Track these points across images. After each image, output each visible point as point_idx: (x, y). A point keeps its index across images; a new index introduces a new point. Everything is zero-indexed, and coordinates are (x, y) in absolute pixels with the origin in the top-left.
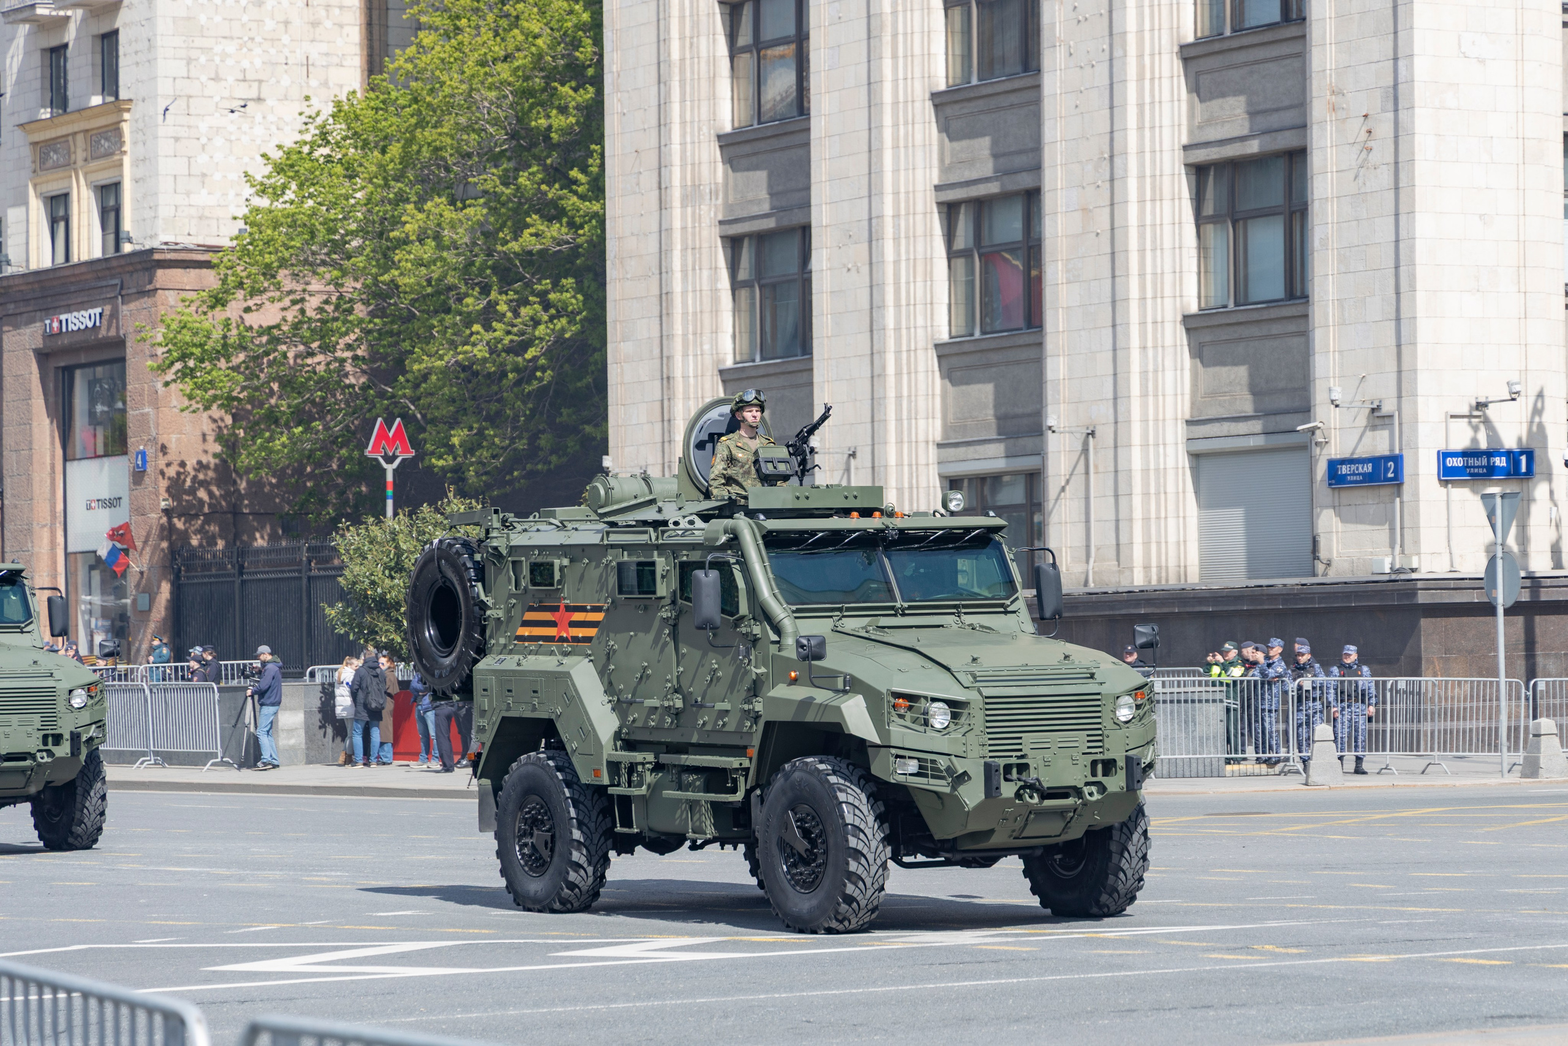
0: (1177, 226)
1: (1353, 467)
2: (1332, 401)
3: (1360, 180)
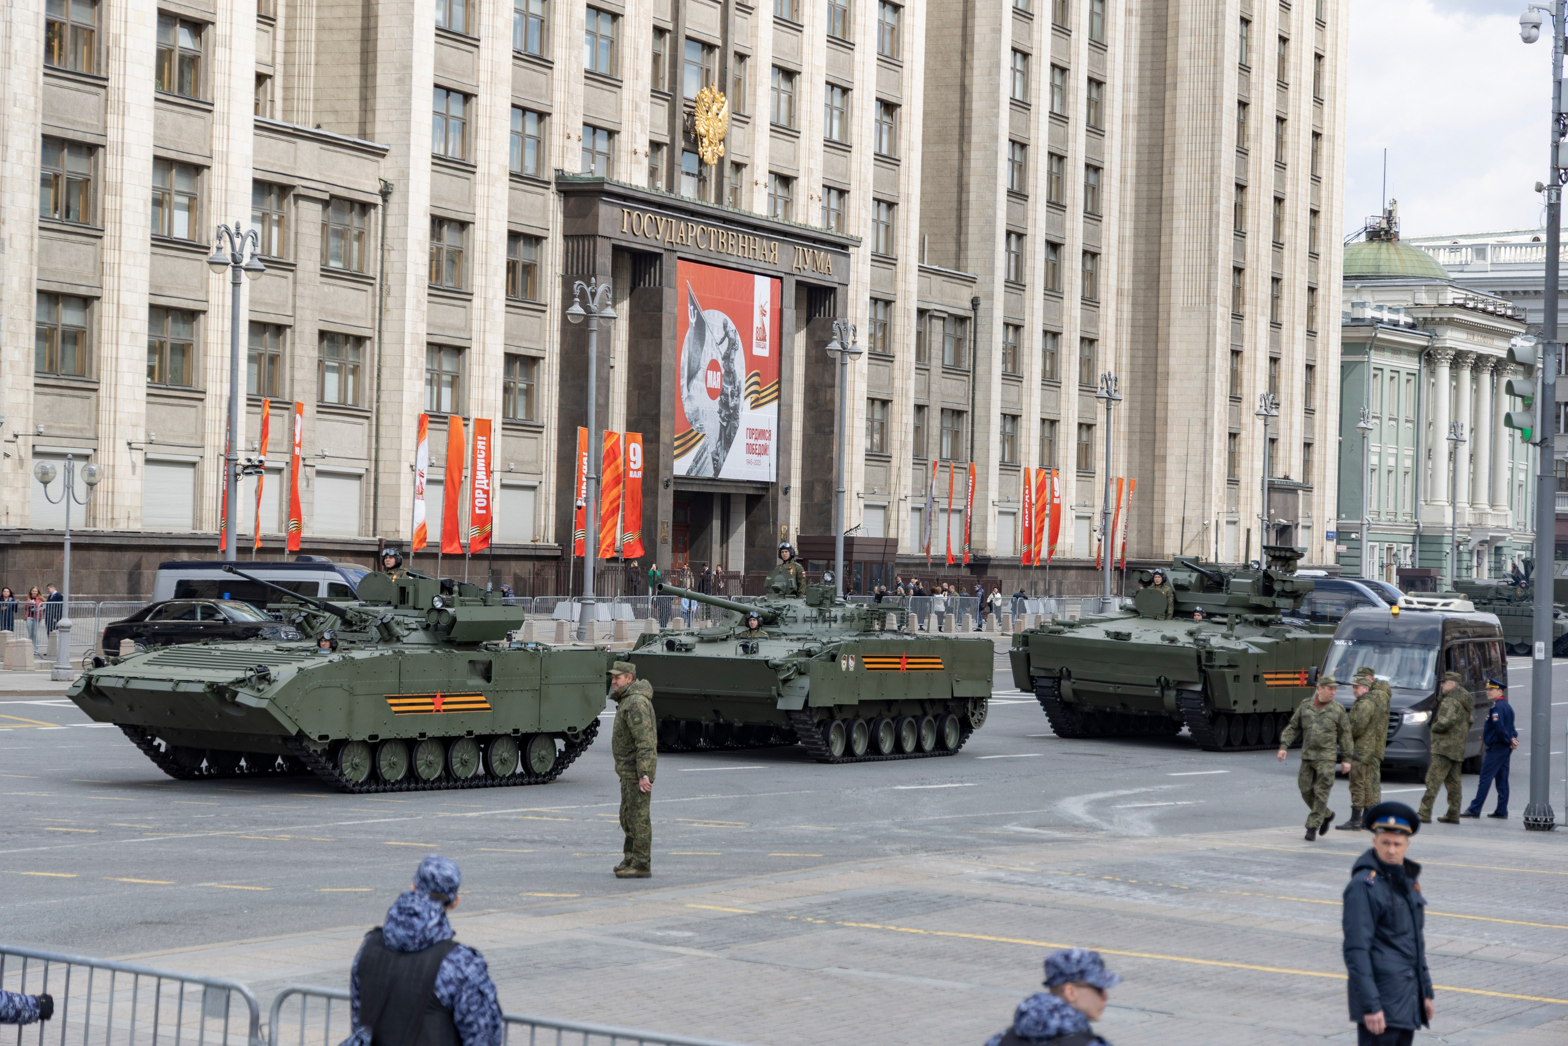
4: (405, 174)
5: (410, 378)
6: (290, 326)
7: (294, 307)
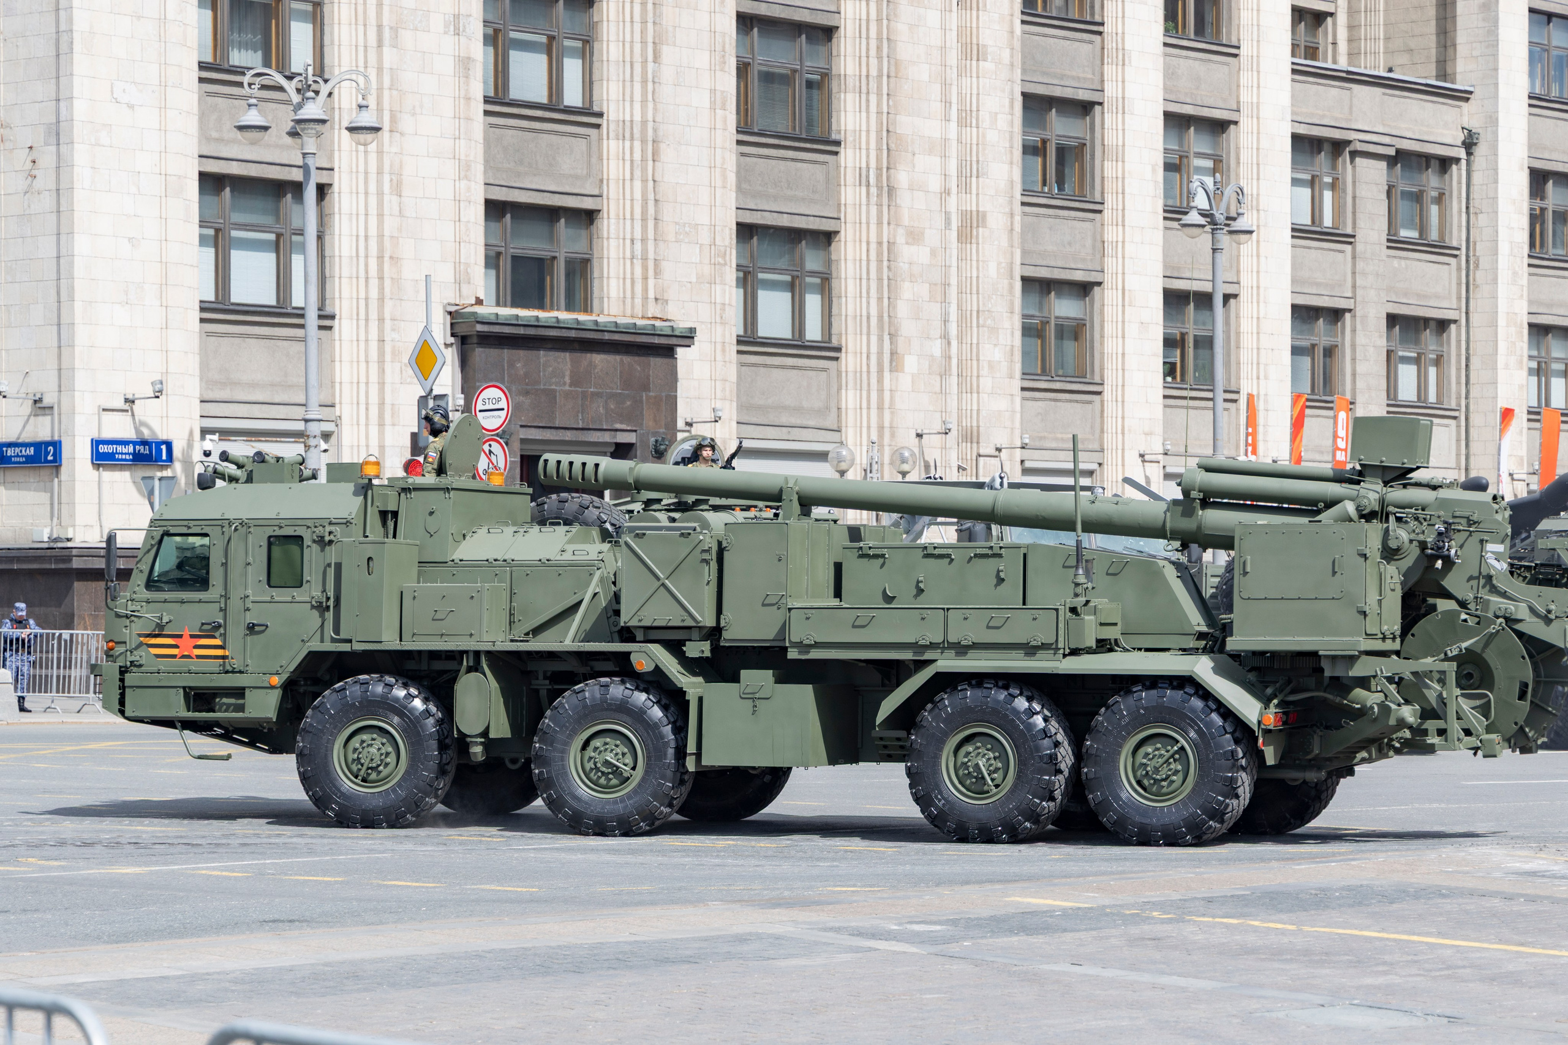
1: (17, 450)
3: (26, 203)
4: (1493, 120)
5: (1507, 367)
6: (1350, 311)
7: (1354, 287)
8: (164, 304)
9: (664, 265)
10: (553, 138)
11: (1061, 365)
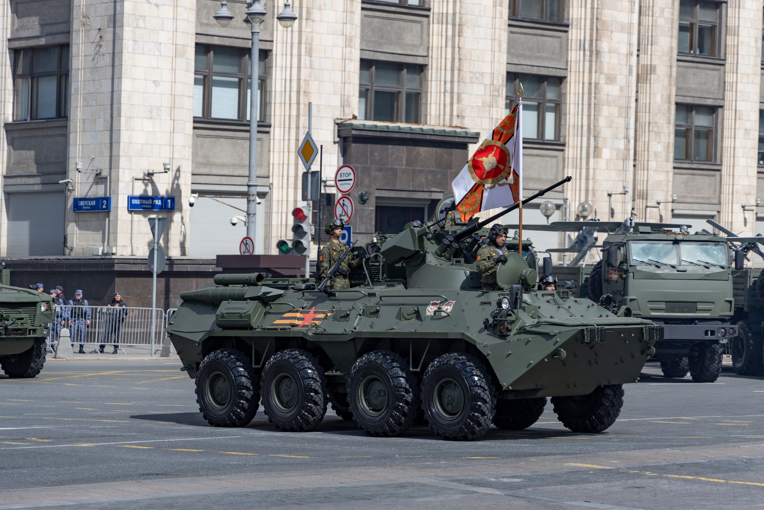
0: (3, 79)
1: (86, 202)
2: (77, 169)
3: (95, 61)
8: (173, 119)
9: (463, 96)
10: (401, 23)
11: (697, 153)
